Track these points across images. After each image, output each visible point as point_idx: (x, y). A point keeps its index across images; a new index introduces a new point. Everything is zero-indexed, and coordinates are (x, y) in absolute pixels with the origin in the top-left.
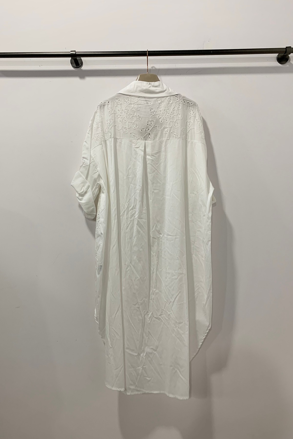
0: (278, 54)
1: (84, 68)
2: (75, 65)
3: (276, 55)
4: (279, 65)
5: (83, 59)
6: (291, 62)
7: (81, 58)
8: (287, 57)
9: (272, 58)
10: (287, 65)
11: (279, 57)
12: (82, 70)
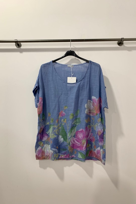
0: (117, 41)
1: (22, 47)
2: (17, 46)
3: (117, 42)
4: (118, 46)
5: (22, 43)
6: (124, 45)
7: (21, 43)
8: (122, 43)
9: (115, 43)
10: (122, 47)
11: (119, 43)
12: (21, 49)
